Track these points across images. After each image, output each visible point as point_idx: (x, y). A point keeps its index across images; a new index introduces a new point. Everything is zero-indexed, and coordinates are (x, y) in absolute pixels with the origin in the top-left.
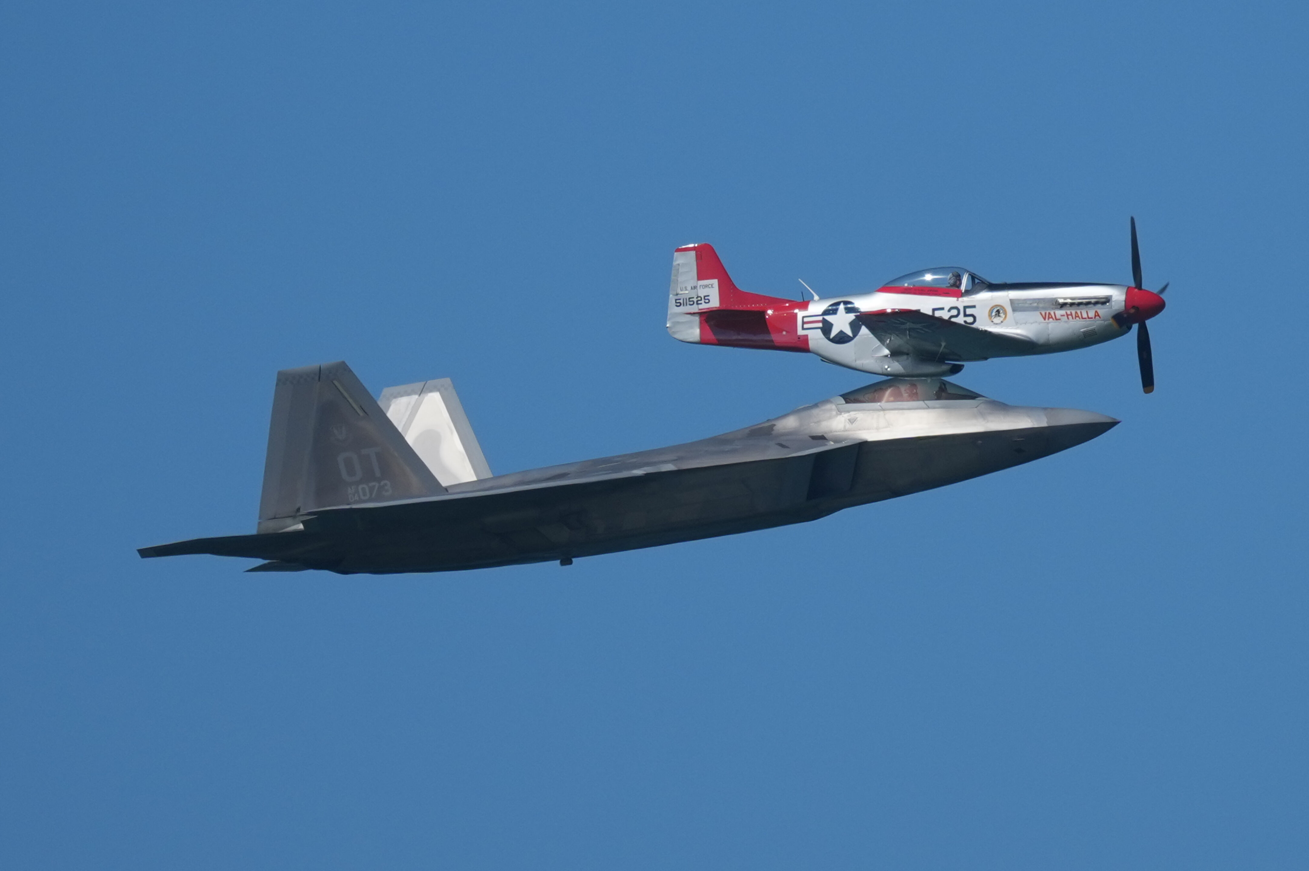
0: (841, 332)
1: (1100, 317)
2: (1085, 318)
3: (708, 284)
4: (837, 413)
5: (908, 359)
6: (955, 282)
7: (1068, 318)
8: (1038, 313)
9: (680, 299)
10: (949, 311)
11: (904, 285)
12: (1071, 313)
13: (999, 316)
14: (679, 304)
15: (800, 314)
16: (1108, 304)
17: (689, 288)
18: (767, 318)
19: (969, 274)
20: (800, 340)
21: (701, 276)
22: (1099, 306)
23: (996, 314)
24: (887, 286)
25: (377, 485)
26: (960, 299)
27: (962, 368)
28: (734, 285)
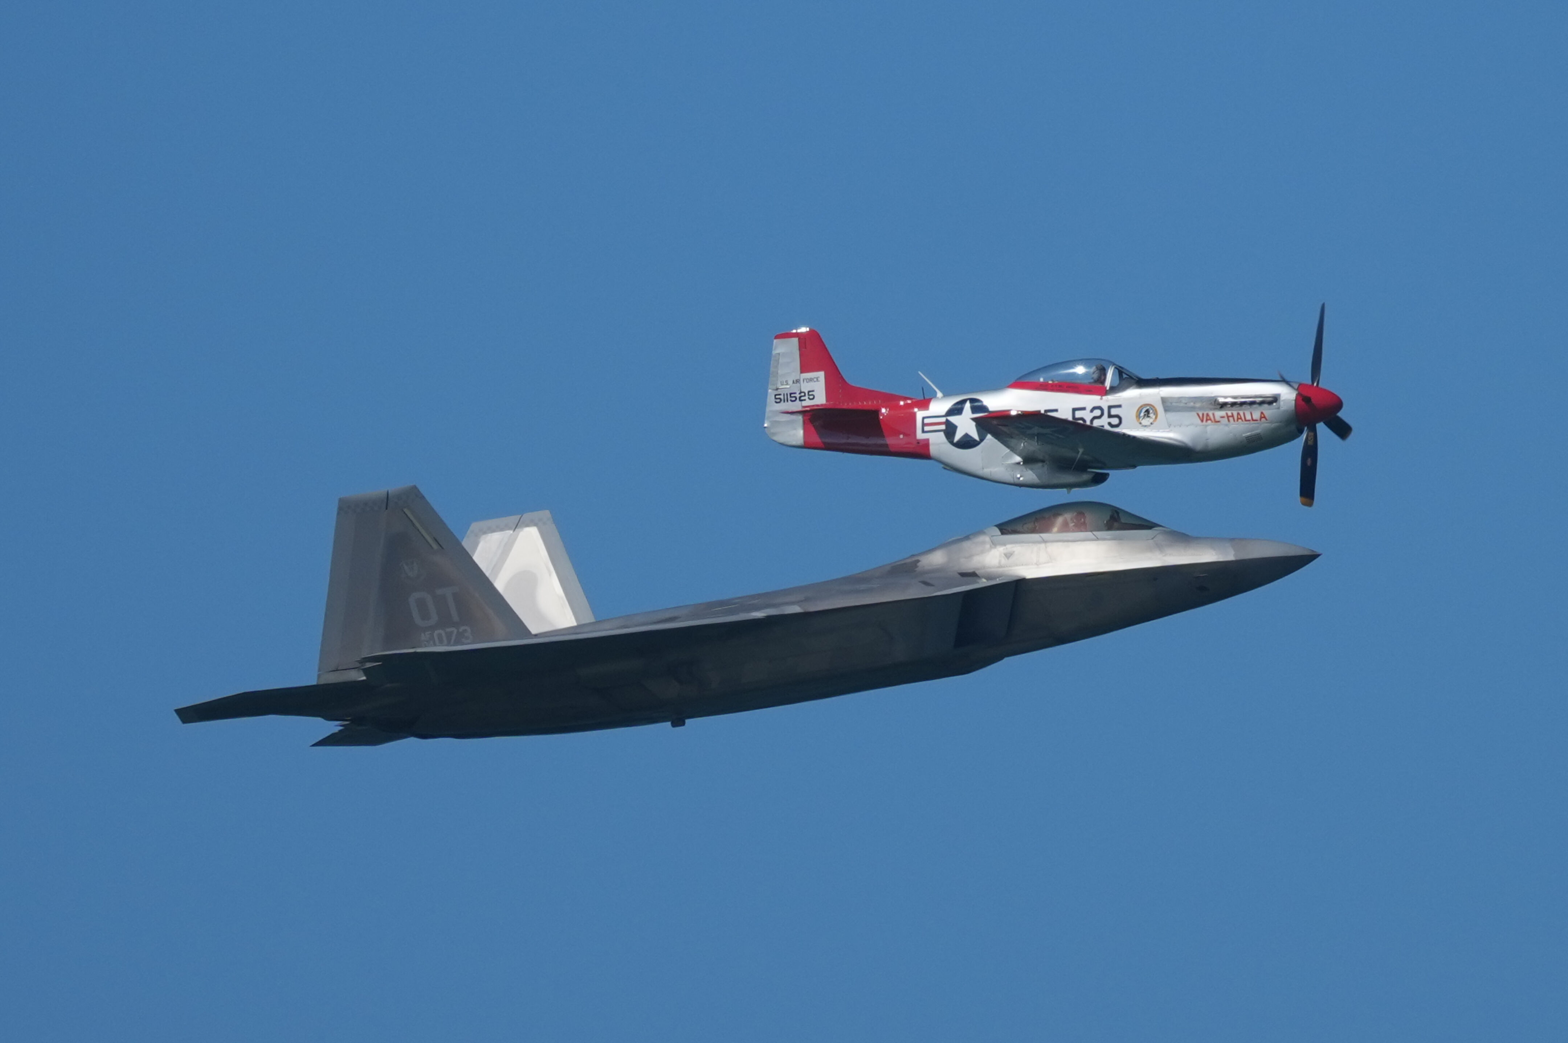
0: (966, 435)
1: (1266, 420)
2: (1249, 421)
3: (813, 377)
4: (991, 546)
5: (1043, 466)
6: (1100, 377)
7: (1229, 421)
8: (1194, 414)
9: (780, 395)
10: (1092, 411)
11: (1039, 380)
12: (1232, 414)
13: (1148, 417)
14: (778, 400)
15: (920, 414)
16: (1274, 404)
17: (790, 382)
18: (881, 419)
19: (1115, 368)
20: (919, 445)
21: (804, 368)
22: (1266, 406)
23: (1145, 415)
24: (1018, 381)
25: (455, 630)
26: (1104, 398)
27: (1107, 477)
28: (843, 378)
